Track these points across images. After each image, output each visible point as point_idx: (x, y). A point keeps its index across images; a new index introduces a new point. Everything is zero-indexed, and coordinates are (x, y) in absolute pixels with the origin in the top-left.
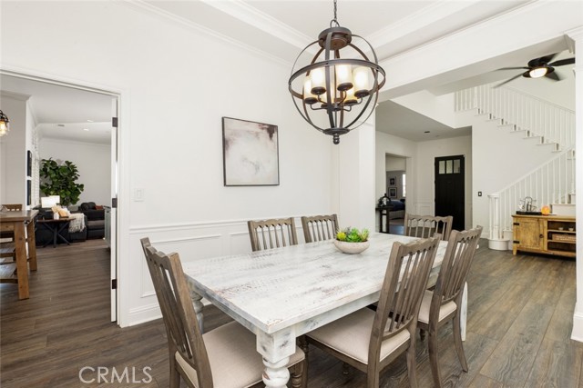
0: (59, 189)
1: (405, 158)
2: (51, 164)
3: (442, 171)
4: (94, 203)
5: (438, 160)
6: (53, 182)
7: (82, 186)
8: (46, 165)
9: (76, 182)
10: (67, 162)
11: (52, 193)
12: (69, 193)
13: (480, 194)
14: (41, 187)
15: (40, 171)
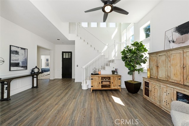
1: (50, 50)
3: (64, 57)
5: (63, 52)
13: (77, 66)
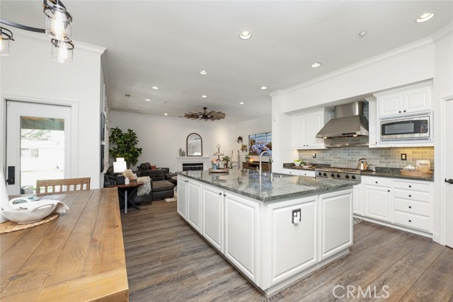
0: (123, 152)
2: (118, 132)
4: (149, 164)
6: (119, 147)
7: (140, 150)
8: (113, 132)
9: (136, 146)
10: (129, 130)
11: (118, 155)
12: (131, 155)
14: (110, 151)
15: (110, 137)
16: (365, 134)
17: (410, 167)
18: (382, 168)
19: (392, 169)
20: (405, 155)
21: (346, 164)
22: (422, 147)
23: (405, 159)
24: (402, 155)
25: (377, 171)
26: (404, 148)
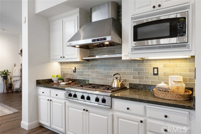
16: (118, 42)
17: (162, 85)
18: (136, 85)
19: (145, 86)
20: (157, 68)
21: (102, 79)
22: (173, 59)
23: (157, 74)
24: (154, 68)
25: (131, 88)
26: (156, 60)
